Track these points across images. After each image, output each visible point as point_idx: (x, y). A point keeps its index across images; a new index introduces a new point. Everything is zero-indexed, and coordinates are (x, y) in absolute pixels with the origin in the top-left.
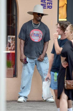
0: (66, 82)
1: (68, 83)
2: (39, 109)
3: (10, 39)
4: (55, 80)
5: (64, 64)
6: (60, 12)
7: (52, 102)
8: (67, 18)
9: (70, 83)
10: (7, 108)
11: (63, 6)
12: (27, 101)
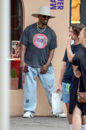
0: (79, 95)
1: (82, 96)
2: (48, 125)
3: (15, 45)
4: (67, 92)
5: (77, 74)
6: (72, 13)
7: (63, 118)
8: (80, 20)
9: (83, 96)
10: (11, 124)
11: (76, 7)
12: (35, 116)
